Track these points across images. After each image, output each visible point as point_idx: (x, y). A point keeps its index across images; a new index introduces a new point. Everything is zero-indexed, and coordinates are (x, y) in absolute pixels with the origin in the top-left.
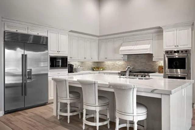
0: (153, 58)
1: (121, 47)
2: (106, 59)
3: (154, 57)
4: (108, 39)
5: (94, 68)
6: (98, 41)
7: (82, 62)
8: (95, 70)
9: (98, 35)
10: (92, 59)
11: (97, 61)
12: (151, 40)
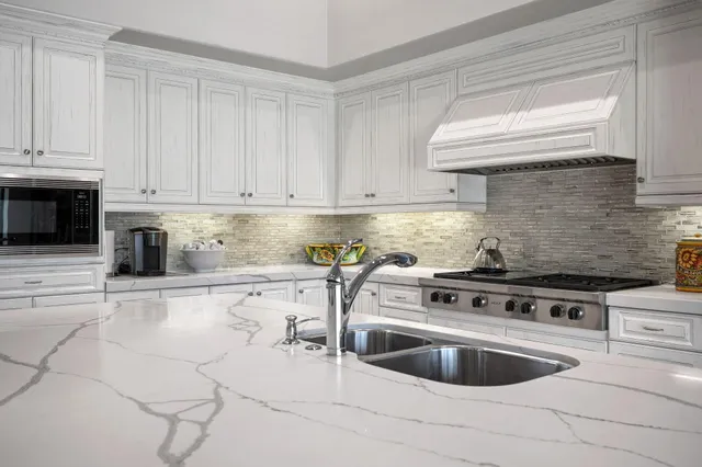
0: (640, 189)
1: (441, 127)
2: (369, 201)
3: (641, 180)
4: (383, 85)
5: (314, 248)
6: (331, 103)
7: (241, 220)
8: (315, 259)
9: (324, 64)
10: (291, 202)
11: (331, 212)
12: (625, 69)
